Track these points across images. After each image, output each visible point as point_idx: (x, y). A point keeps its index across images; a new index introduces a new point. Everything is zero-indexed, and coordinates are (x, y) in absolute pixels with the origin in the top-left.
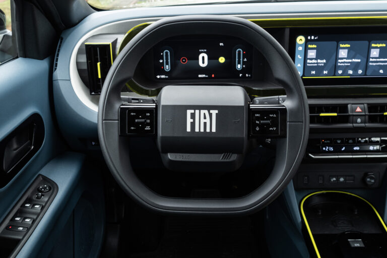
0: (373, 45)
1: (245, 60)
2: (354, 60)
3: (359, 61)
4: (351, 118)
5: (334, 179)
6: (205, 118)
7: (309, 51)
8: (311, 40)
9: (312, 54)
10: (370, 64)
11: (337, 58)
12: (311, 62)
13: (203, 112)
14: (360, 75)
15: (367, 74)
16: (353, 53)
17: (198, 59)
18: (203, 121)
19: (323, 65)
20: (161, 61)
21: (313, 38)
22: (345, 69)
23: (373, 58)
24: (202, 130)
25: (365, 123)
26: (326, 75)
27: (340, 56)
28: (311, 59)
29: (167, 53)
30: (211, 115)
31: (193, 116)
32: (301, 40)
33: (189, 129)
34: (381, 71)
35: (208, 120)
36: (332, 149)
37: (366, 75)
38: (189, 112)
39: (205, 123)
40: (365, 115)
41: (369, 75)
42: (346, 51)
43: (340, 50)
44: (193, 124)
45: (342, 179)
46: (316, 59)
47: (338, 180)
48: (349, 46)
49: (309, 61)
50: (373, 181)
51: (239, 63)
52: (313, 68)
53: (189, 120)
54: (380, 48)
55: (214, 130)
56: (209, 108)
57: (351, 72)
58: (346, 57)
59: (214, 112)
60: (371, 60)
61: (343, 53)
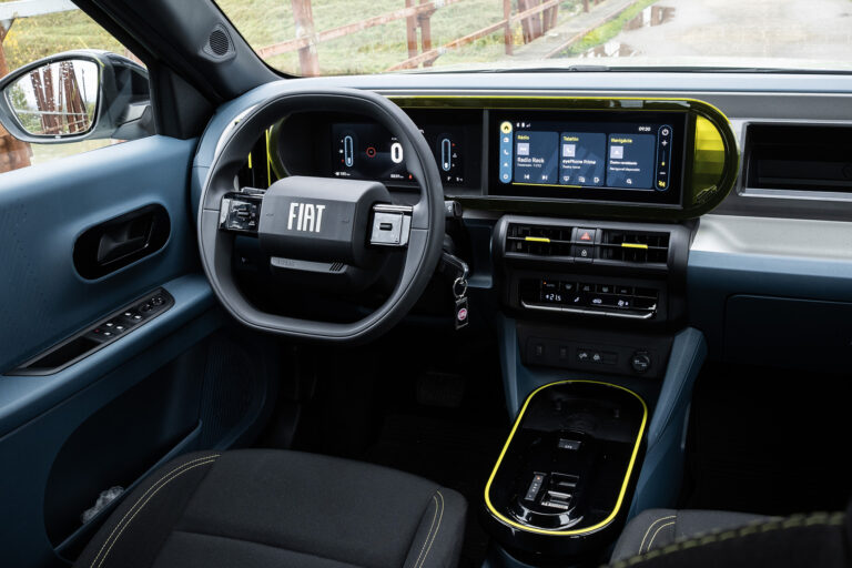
0: (613, 140)
1: (455, 156)
2: (585, 161)
3: (594, 163)
4: (573, 248)
5: (585, 355)
6: (310, 214)
7: (519, 144)
8: (520, 128)
9: (523, 149)
10: (612, 169)
11: (560, 157)
12: (523, 160)
13: (308, 206)
14: (597, 185)
15: (608, 184)
16: (583, 151)
17: (389, 151)
18: (307, 217)
19: (540, 166)
20: (341, 151)
21: (523, 125)
22: (574, 174)
23: (614, 160)
24: (305, 229)
25: (594, 257)
26: (546, 182)
27: (565, 155)
28: (523, 157)
29: (348, 140)
30: (316, 210)
31: (296, 210)
32: (506, 128)
33: (290, 227)
34: (629, 181)
35: (312, 218)
36: (559, 298)
37: (605, 186)
38: (293, 205)
39: (309, 220)
40: (594, 246)
41: (611, 184)
42: (573, 147)
43: (565, 146)
44: (295, 220)
45: (596, 357)
46: (530, 156)
47: (590, 357)
48: (577, 139)
49: (519, 159)
50: (644, 365)
51: (446, 161)
52: (526, 170)
53: (292, 215)
54: (623, 145)
55: (318, 230)
56: (316, 202)
57: (582, 180)
58: (573, 155)
59: (321, 208)
60: (612, 162)
61: (569, 150)
